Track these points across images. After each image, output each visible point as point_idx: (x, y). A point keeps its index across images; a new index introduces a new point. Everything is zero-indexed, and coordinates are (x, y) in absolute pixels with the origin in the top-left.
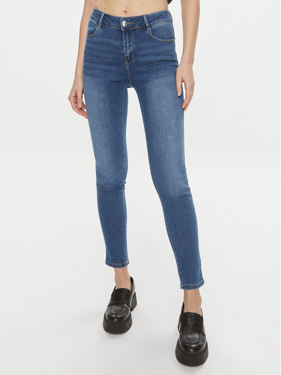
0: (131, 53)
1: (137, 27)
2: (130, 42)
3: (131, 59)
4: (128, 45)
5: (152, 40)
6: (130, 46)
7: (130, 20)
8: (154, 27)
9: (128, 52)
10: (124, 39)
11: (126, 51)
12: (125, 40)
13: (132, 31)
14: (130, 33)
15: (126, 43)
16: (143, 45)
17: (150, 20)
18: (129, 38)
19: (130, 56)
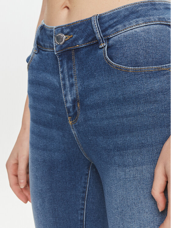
0: (74, 101)
1: (80, 43)
2: (71, 76)
3: (76, 114)
4: (67, 83)
5: (110, 70)
6: (72, 85)
7: (68, 30)
8: (115, 38)
9: (69, 98)
10: (60, 70)
11: (65, 95)
12: (62, 72)
13: (73, 53)
14: (69, 59)
15: (64, 79)
16: (93, 83)
17: (107, 25)
18: (70, 69)
19: (74, 107)
